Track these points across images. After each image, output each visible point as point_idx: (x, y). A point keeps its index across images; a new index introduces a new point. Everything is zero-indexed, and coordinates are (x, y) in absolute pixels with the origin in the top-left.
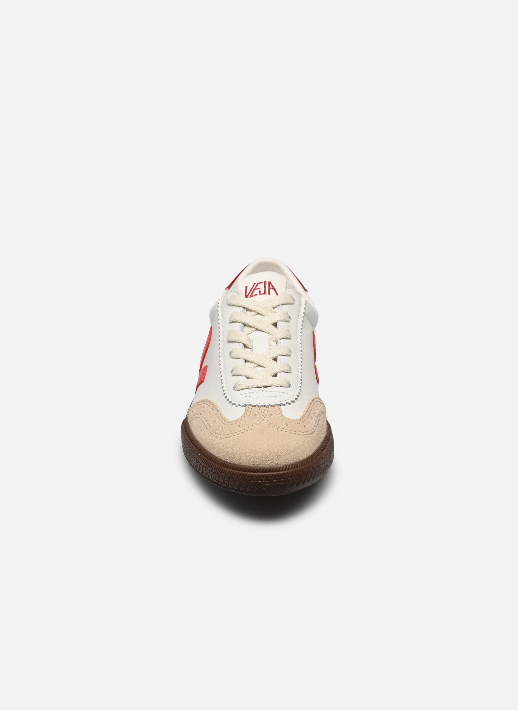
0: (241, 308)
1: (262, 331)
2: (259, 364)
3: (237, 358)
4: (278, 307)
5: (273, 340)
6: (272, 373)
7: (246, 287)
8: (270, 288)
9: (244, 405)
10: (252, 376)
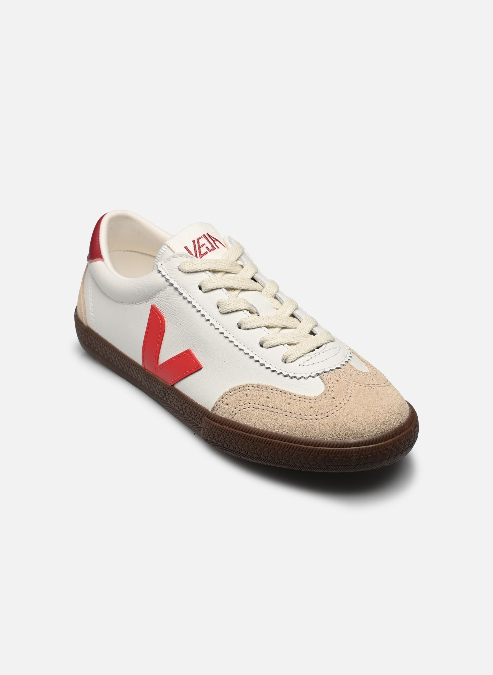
0: (208, 272)
1: (248, 290)
2: (283, 326)
3: (256, 328)
4: (240, 259)
5: (270, 295)
6: (308, 331)
7: (186, 247)
8: (214, 241)
9: (316, 375)
10: (294, 341)
